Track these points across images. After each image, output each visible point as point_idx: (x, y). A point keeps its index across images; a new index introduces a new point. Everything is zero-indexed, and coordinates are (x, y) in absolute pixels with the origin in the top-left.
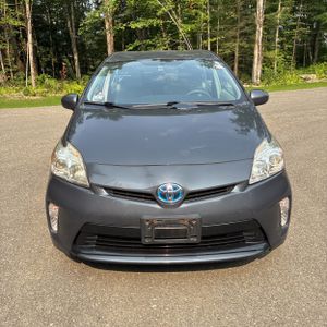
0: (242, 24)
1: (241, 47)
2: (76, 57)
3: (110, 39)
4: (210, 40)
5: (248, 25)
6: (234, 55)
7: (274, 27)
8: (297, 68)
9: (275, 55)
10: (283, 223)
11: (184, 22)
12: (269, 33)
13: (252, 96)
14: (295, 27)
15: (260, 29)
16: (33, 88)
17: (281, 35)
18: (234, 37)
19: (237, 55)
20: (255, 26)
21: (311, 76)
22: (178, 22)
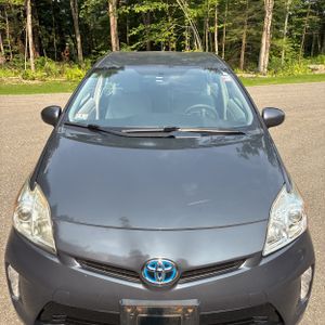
0: (250, 10)
1: (248, 35)
2: (79, 39)
3: (113, 21)
4: (217, 26)
5: (256, 11)
6: (241, 42)
7: (283, 14)
8: (305, 56)
9: (284, 43)
10: (303, 295)
11: (191, 7)
12: (278, 20)
13: (266, 116)
14: (305, 15)
15: (269, 16)
16: (32, 72)
17: (290, 22)
18: (242, 24)
19: (244, 42)
20: (264, 12)
21: (319, 67)
22: (185, 7)
